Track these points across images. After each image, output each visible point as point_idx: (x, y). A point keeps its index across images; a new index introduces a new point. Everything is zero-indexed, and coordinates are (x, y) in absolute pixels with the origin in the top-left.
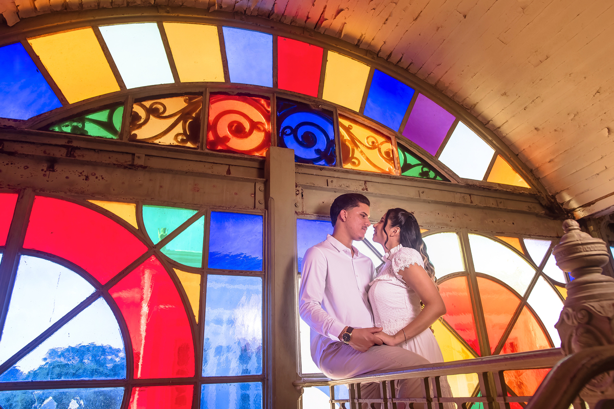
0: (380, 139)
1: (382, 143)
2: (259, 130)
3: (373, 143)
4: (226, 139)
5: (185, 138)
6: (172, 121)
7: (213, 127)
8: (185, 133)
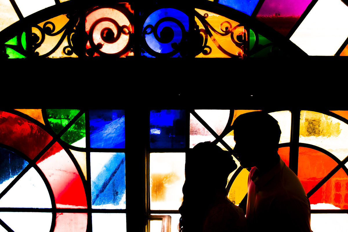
0: (234, 24)
1: (235, 28)
2: (125, 33)
3: (227, 28)
4: (100, 46)
5: (70, 50)
6: (59, 36)
7: (90, 36)
8: (70, 46)
